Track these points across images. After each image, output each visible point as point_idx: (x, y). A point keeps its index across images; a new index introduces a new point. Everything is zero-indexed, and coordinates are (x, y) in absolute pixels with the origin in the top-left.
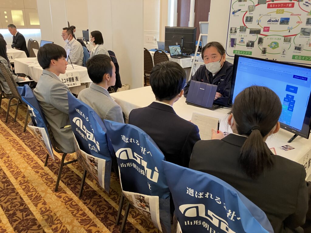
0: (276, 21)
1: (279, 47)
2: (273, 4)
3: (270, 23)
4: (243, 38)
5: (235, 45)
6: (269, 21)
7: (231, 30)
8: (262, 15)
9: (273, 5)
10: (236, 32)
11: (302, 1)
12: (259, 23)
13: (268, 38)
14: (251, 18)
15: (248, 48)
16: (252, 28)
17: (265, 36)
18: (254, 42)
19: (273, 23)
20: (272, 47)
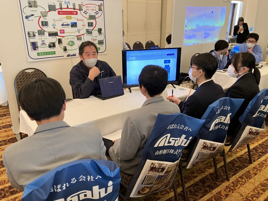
0: (68, 25)
1: (75, 44)
2: (62, 11)
3: (63, 26)
4: (44, 41)
5: (37, 48)
6: (63, 25)
7: (29, 34)
8: (55, 20)
10: (34, 36)
11: (82, 10)
12: (55, 26)
13: (65, 39)
14: (46, 23)
15: (51, 49)
16: (50, 31)
17: (62, 37)
18: (55, 43)
19: (66, 26)
20: (70, 45)
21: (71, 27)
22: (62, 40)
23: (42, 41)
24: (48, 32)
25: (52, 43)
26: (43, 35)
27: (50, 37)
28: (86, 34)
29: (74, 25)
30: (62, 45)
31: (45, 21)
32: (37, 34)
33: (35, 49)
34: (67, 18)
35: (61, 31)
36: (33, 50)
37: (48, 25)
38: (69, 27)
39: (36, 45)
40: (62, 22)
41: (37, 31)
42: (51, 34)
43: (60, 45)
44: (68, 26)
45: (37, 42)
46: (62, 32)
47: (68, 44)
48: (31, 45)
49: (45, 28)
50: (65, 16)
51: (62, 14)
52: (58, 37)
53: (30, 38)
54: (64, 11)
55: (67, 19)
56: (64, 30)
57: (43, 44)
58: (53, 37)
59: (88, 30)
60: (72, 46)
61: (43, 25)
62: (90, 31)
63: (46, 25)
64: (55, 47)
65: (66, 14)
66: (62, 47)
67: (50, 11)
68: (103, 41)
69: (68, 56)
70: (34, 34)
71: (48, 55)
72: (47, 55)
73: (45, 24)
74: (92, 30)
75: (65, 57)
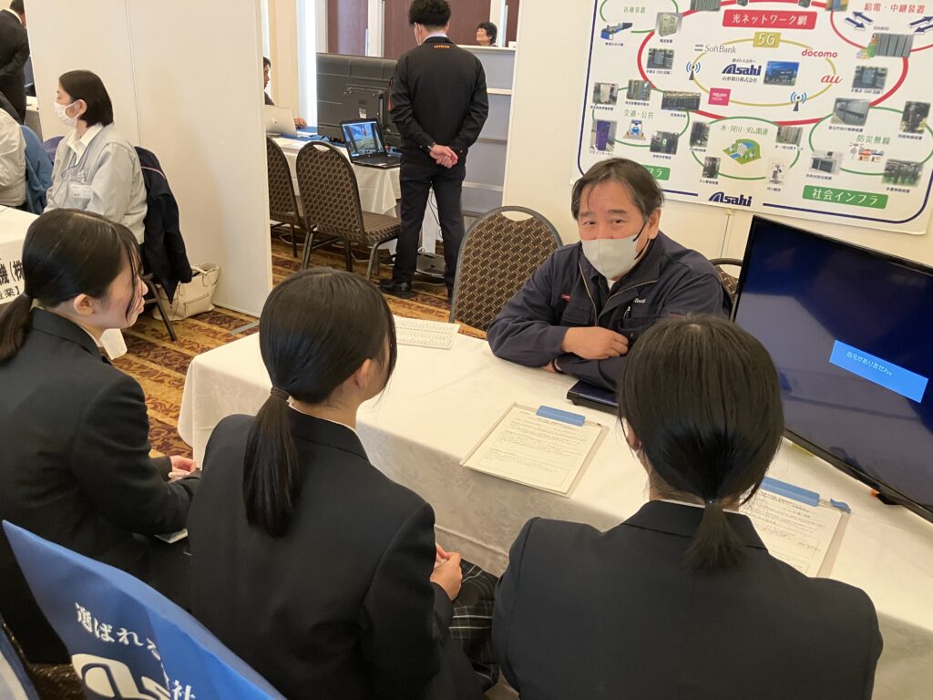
0: (754, 71)
1: (760, 157)
2: (742, 13)
3: (731, 75)
4: (640, 122)
5: (612, 143)
6: (730, 69)
7: (597, 90)
8: (704, 48)
9: (742, 18)
10: (613, 99)
11: (843, 8)
12: (695, 73)
13: (724, 127)
14: (666, 55)
15: (657, 156)
16: (672, 90)
17: (714, 120)
18: (678, 136)
19: (742, 76)
20: (737, 155)
21: (766, 82)
22: (708, 129)
23: (633, 122)
24: (664, 92)
25: (665, 135)
26: (641, 101)
27: (668, 112)
28: (830, 118)
29: (782, 73)
30: (703, 148)
31: (665, 51)
32: (622, 96)
33: (601, 147)
34: (757, 42)
35: (717, 95)
36: (596, 150)
37: (671, 64)
38: (755, 80)
39: (610, 134)
40: (732, 56)
41: (627, 86)
42: (671, 102)
43: (695, 147)
44: (749, 76)
45: (615, 123)
46: (721, 97)
47: (731, 150)
48: (593, 131)
49: (655, 77)
50: (751, 32)
51: (741, 25)
52: (695, 117)
53: (599, 105)
54: (751, 13)
55: (755, 45)
56: (728, 92)
57: (635, 132)
58: (677, 112)
59: (848, 101)
60: (742, 163)
61: (652, 64)
62: (855, 111)
63: (663, 66)
64: (675, 153)
65: (758, 25)
66: (702, 157)
67: (693, 10)
68: (919, 166)
70: (614, 95)
73: (662, 60)
74: (873, 105)
75: (704, 199)
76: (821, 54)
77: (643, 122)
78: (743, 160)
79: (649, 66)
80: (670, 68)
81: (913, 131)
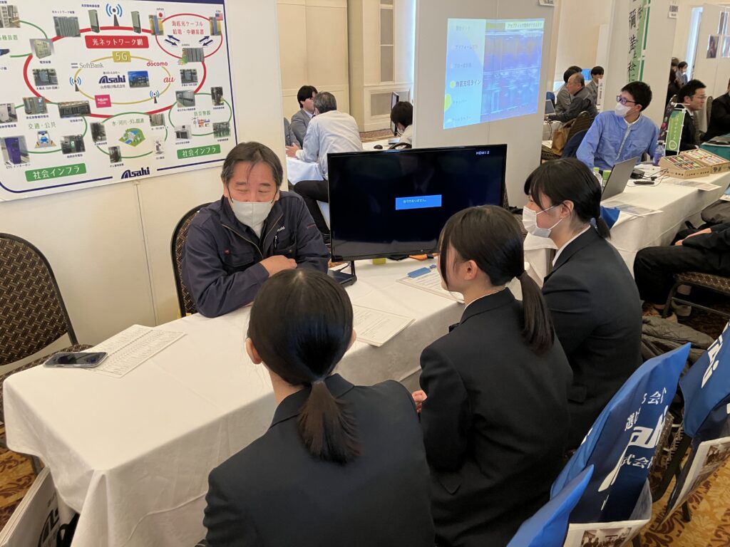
0: (120, 80)
1: (144, 139)
2: (98, 38)
3: (106, 84)
4: (46, 132)
5: (26, 155)
6: (104, 80)
8: (78, 65)
10: (13, 117)
11: (161, 33)
12: (78, 85)
13: (114, 123)
14: (49, 74)
15: (71, 156)
16: (65, 101)
17: (105, 119)
18: (82, 137)
19: (113, 84)
20: (130, 141)
21: (131, 86)
22: (103, 127)
23: (39, 133)
24: (58, 104)
25: (71, 138)
26: (41, 115)
27: (67, 120)
28: (176, 105)
29: (139, 79)
30: (104, 142)
31: (47, 70)
32: (21, 112)
33: (17, 161)
34: (116, 59)
35: (100, 100)
36: (12, 165)
37: (56, 81)
39: (21, 148)
40: (103, 70)
41: (22, 103)
42: (67, 111)
43: (97, 143)
44: (119, 84)
45: (22, 137)
47: (124, 138)
48: (2, 148)
49: (45, 92)
50: (109, 52)
51: (100, 47)
52: (90, 120)
54: (105, 38)
55: (115, 61)
56: (108, 96)
57: (44, 141)
58: (75, 118)
59: (182, 92)
60: (135, 146)
61: (39, 81)
62: (187, 97)
63: (50, 83)
64: (84, 150)
65: (112, 46)
66: (105, 148)
67: (59, 37)
68: (228, 124)
69: (127, 174)
70: (13, 113)
71: (61, 176)
72: (57, 176)
73: (48, 78)
74: (196, 92)
75: (117, 178)
76: (158, 64)
77: (48, 132)
78: (135, 143)
79: (37, 84)
80: (56, 84)
81: (219, 104)
